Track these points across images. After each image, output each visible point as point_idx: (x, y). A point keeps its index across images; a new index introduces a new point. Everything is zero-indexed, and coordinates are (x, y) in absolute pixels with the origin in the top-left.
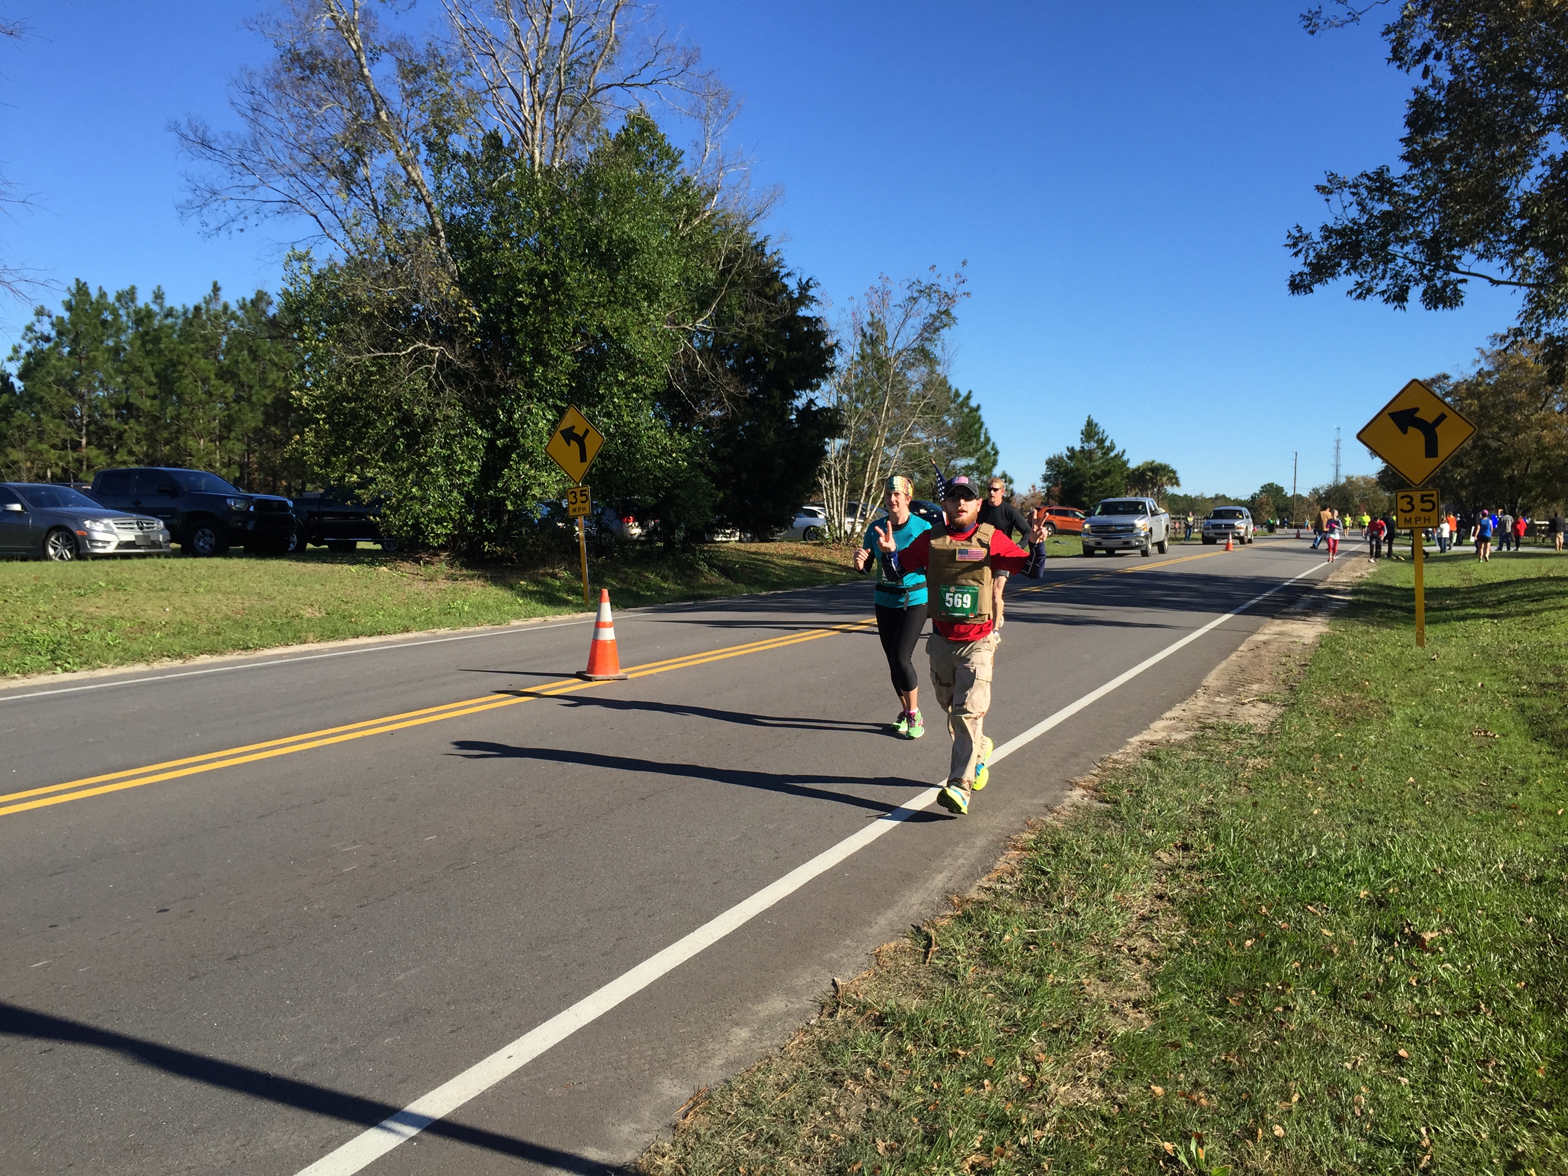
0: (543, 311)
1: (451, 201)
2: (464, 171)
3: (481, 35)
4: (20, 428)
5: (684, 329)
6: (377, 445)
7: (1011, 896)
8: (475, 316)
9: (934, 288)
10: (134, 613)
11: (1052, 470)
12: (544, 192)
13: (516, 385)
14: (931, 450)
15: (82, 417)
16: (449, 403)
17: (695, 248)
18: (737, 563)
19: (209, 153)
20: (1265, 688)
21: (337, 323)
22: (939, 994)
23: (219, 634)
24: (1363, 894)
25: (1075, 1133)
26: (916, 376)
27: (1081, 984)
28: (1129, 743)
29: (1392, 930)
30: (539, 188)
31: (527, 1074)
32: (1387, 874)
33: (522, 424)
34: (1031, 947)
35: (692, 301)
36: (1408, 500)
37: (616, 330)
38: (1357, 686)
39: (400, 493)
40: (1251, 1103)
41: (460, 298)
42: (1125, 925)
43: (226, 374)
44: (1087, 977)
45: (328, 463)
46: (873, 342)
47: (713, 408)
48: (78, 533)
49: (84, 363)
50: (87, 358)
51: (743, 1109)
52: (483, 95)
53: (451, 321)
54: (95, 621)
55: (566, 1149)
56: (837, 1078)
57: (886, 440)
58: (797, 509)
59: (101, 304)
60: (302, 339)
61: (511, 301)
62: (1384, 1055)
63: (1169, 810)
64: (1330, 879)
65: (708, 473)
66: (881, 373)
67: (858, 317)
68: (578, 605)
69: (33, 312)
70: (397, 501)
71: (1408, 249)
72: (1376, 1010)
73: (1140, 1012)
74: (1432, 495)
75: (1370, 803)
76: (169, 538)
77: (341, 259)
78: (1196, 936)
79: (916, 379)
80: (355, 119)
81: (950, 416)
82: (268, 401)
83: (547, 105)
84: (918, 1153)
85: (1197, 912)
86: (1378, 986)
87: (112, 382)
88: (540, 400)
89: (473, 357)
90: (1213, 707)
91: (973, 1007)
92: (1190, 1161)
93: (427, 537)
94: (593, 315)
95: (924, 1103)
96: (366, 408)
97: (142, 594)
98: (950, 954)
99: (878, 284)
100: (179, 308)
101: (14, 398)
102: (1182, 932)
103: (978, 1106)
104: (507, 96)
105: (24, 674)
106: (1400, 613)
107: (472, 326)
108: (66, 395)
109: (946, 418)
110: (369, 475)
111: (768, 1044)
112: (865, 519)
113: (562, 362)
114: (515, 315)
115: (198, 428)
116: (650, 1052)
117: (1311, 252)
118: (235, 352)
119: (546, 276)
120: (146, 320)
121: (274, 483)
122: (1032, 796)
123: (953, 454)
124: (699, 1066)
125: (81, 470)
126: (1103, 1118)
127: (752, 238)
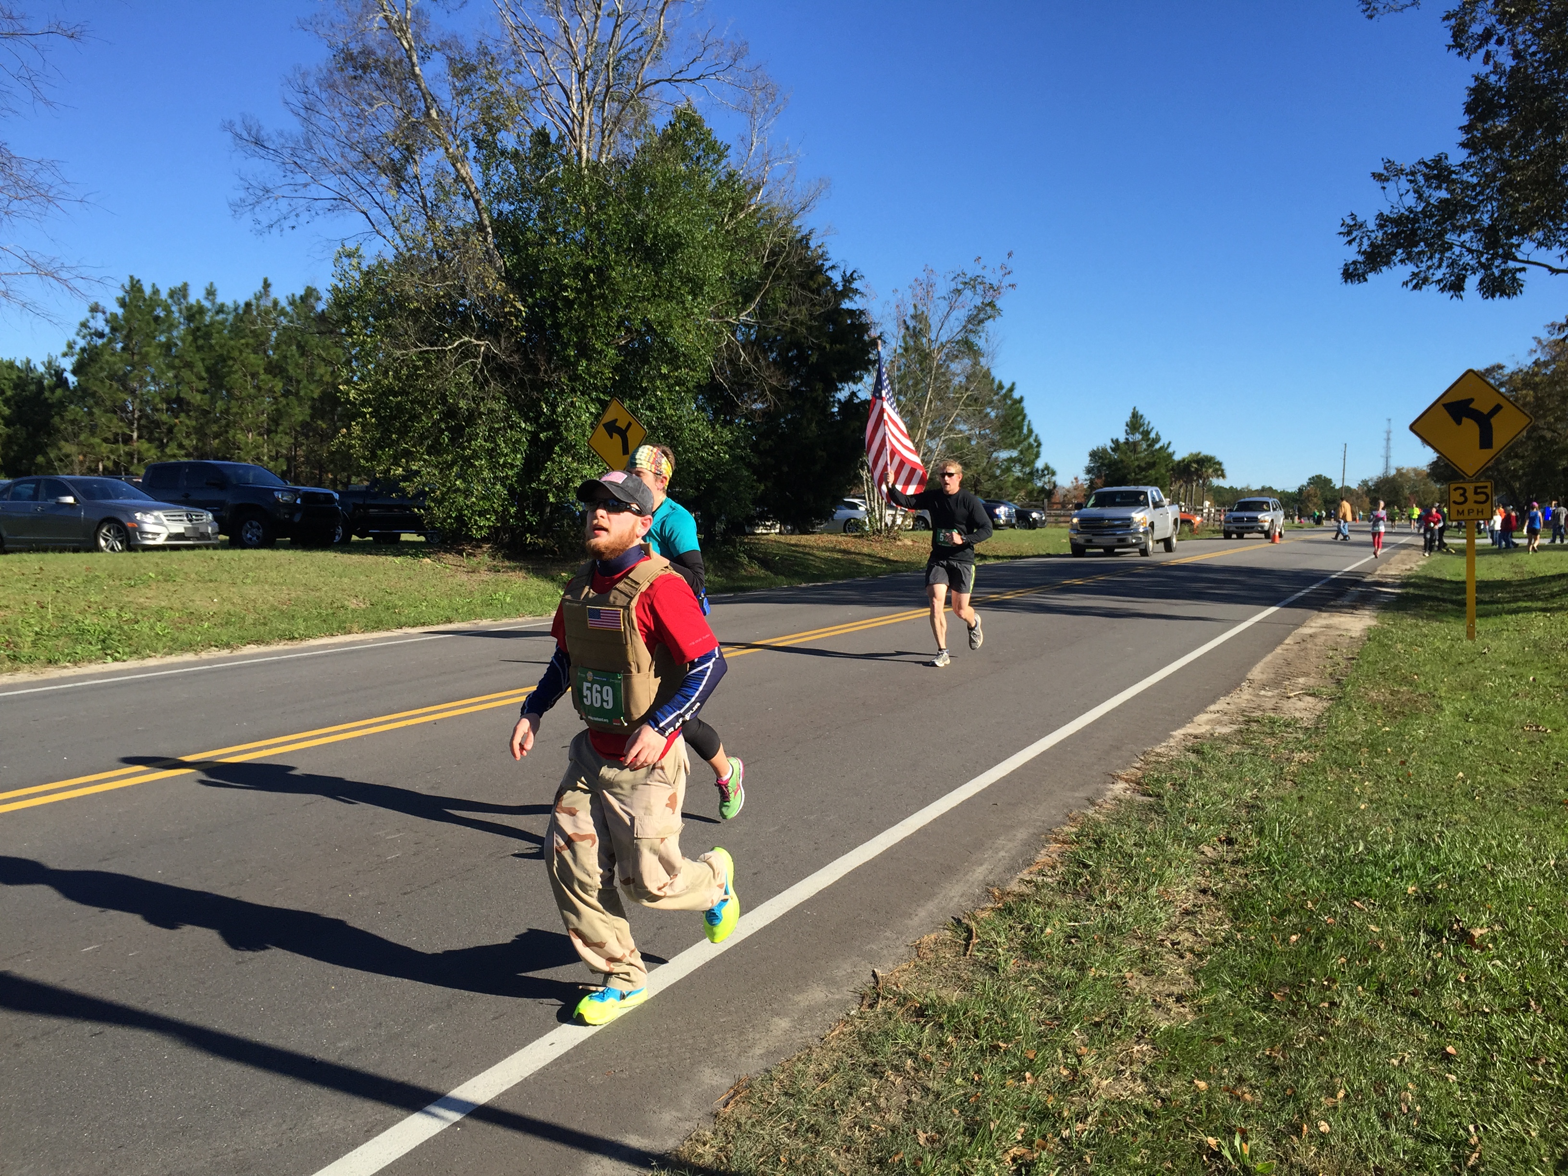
0: (587, 305)
1: (498, 197)
2: (512, 168)
3: (532, 33)
4: (73, 422)
5: (727, 322)
6: (422, 438)
7: (1052, 889)
8: (520, 311)
9: (979, 280)
10: (184, 604)
11: (1096, 462)
12: (591, 188)
13: (559, 379)
14: (973, 443)
15: (133, 411)
16: (493, 396)
17: (740, 241)
18: (777, 555)
19: (262, 152)
20: (1311, 681)
21: (385, 318)
22: (980, 987)
23: (265, 624)
24: (1411, 890)
25: (1117, 1126)
26: (959, 368)
27: (1124, 977)
28: (1171, 736)
29: (1441, 926)
30: (585, 183)
31: (569, 1062)
32: (1436, 870)
33: (566, 417)
34: (1073, 940)
35: (736, 294)
36: (1461, 491)
37: (660, 323)
38: (1405, 680)
39: (444, 486)
40: (1296, 1098)
41: (506, 293)
42: (1168, 919)
43: (275, 369)
44: (1129, 971)
45: (374, 456)
46: (916, 334)
47: (755, 401)
48: (129, 525)
49: (136, 358)
50: (140, 353)
51: (783, 1098)
52: (532, 93)
53: (497, 315)
54: (145, 612)
55: (608, 1136)
56: (878, 1069)
57: (929, 432)
58: (838, 501)
59: (154, 300)
60: (350, 334)
61: (556, 295)
62: (1432, 1052)
63: (1213, 804)
64: (1377, 874)
65: (749, 465)
66: (924, 365)
67: (902, 309)
69: (87, 308)
70: (442, 494)
71: (1465, 237)
72: (1424, 1007)
73: (1183, 1006)
74: (1486, 487)
75: (1418, 798)
76: (217, 530)
77: (389, 255)
78: (1240, 930)
79: (959, 372)
80: (406, 117)
81: (993, 408)
82: (316, 396)
83: (595, 101)
84: (960, 1144)
85: (1242, 907)
86: (1425, 982)
87: (164, 376)
88: (583, 394)
89: (518, 351)
90: (1258, 701)
91: (1014, 999)
92: (1234, 1156)
93: (470, 529)
94: (637, 309)
95: (965, 1094)
96: (412, 402)
97: (190, 585)
98: (991, 946)
99: (922, 276)
100: (230, 304)
101: (68, 393)
102: (1226, 927)
103: (1019, 1098)
104: (555, 93)
105: (75, 663)
106: (1450, 606)
107: (517, 321)
108: (118, 389)
109: (989, 410)
110: (414, 468)
111: (809, 1035)
113: (606, 356)
114: (560, 309)
115: (247, 422)
116: (691, 1041)
117: (1365, 240)
118: (284, 347)
119: (592, 271)
120: (197, 316)
121: (321, 476)
122: (1073, 789)
123: (995, 445)
124: (739, 1055)
125: (131, 463)
126: (1146, 1112)
127: (797, 232)
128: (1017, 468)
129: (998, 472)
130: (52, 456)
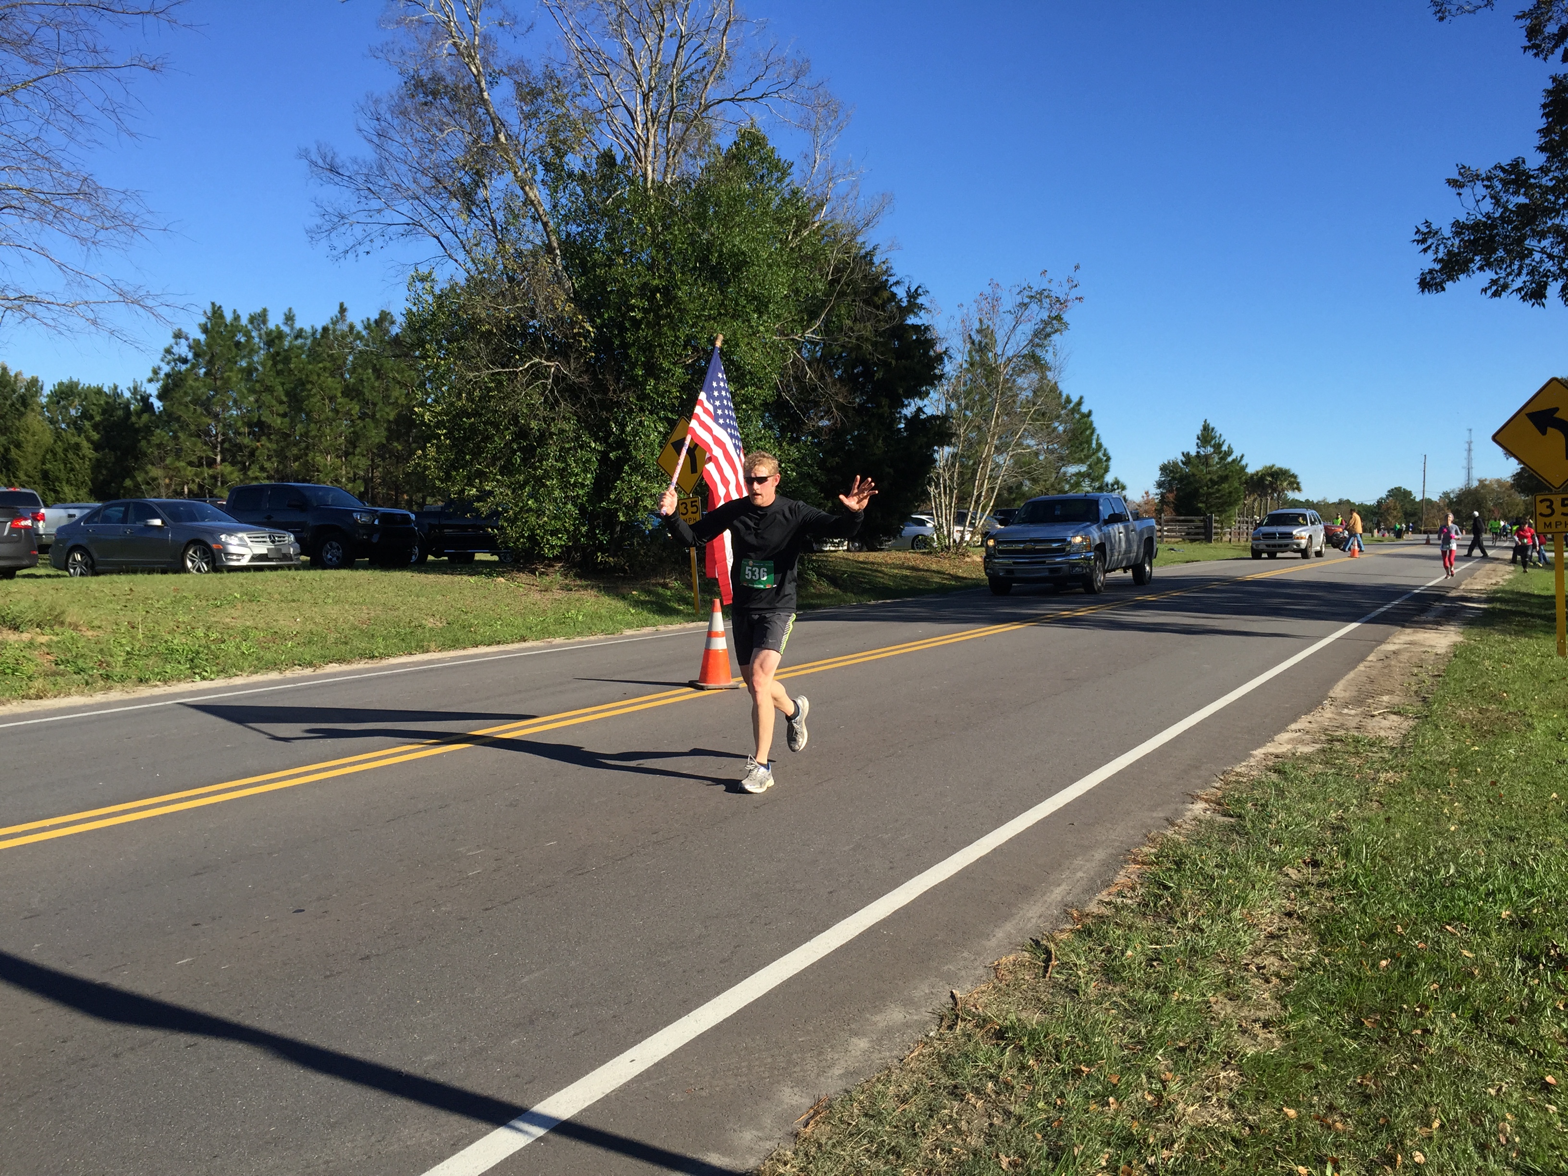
0: (654, 325)
1: (566, 219)
2: (579, 190)
3: (596, 55)
4: (159, 446)
5: (793, 340)
6: (495, 459)
7: (1133, 911)
8: (589, 331)
9: (1046, 293)
10: (268, 624)
11: (1168, 475)
12: (656, 208)
13: (628, 398)
14: (1041, 458)
15: (216, 435)
16: (564, 417)
17: (804, 259)
18: (845, 572)
19: (337, 179)
20: (1396, 699)
21: (458, 340)
22: (1061, 1010)
23: (346, 643)
24: (1505, 914)
25: (1205, 1154)
26: (1026, 382)
27: (1208, 1002)
28: (1251, 755)
29: (1537, 952)
30: (651, 204)
31: (649, 1079)
32: (1531, 894)
33: (635, 436)
34: (1155, 964)
35: (801, 311)
36: (1548, 503)
38: (1494, 698)
39: (517, 506)
40: (1389, 1127)
41: (575, 314)
42: (1252, 943)
43: (351, 392)
44: (1214, 995)
45: (448, 477)
46: (982, 349)
47: (822, 418)
48: (214, 546)
49: (218, 383)
50: (222, 378)
51: (863, 1119)
52: (598, 115)
53: (566, 336)
54: (231, 631)
55: (689, 1154)
56: (958, 1091)
57: (996, 447)
58: (906, 518)
59: (235, 326)
60: (424, 357)
61: (624, 316)
62: (1530, 1081)
63: (1297, 825)
64: (1470, 898)
65: (816, 483)
66: (990, 380)
67: (967, 324)
68: (689, 615)
69: (171, 334)
70: (514, 513)
71: (1545, 243)
72: (1521, 1035)
73: (1270, 1032)
75: (1511, 820)
76: (299, 551)
77: (461, 278)
78: (1327, 955)
79: (1026, 386)
80: (475, 142)
81: (1061, 422)
82: (391, 418)
83: (659, 122)
84: (1043, 1169)
85: (1329, 930)
86: (1522, 1009)
87: (246, 401)
88: (651, 413)
89: (586, 371)
90: (1340, 720)
91: (1096, 1022)
93: (542, 549)
94: (703, 328)
95: (1048, 1119)
96: (485, 423)
97: (274, 605)
98: (1071, 969)
99: (988, 290)
100: (308, 329)
101: (154, 418)
102: (1313, 951)
103: (1103, 1124)
104: (620, 115)
105: (165, 682)
106: (1539, 621)
107: (586, 341)
108: (202, 414)
109: (1057, 424)
110: (487, 488)
111: (888, 1055)
112: (975, 527)
113: (673, 375)
114: (628, 329)
115: (326, 444)
116: (769, 1060)
117: (1441, 247)
118: (360, 370)
119: (658, 290)
120: (277, 341)
121: (397, 497)
122: (1152, 809)
123: (1064, 460)
124: (818, 1075)
125: (215, 485)
126: (1234, 1140)
127: (860, 248)
128: (1087, 482)
129: (1067, 487)
130: (139, 479)
